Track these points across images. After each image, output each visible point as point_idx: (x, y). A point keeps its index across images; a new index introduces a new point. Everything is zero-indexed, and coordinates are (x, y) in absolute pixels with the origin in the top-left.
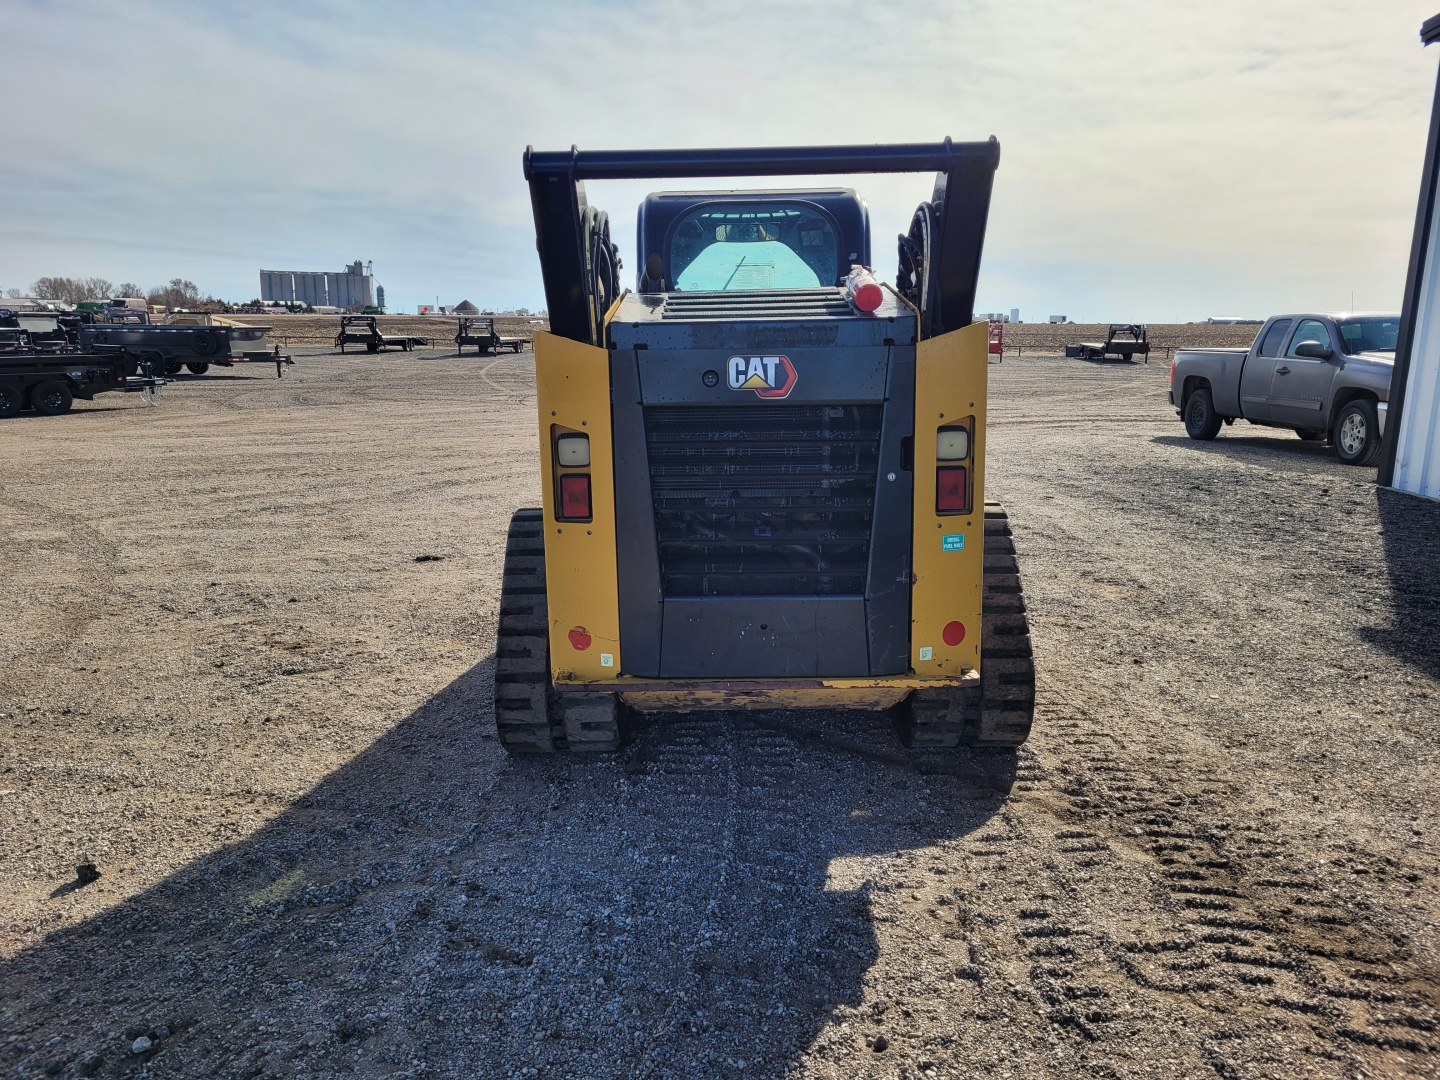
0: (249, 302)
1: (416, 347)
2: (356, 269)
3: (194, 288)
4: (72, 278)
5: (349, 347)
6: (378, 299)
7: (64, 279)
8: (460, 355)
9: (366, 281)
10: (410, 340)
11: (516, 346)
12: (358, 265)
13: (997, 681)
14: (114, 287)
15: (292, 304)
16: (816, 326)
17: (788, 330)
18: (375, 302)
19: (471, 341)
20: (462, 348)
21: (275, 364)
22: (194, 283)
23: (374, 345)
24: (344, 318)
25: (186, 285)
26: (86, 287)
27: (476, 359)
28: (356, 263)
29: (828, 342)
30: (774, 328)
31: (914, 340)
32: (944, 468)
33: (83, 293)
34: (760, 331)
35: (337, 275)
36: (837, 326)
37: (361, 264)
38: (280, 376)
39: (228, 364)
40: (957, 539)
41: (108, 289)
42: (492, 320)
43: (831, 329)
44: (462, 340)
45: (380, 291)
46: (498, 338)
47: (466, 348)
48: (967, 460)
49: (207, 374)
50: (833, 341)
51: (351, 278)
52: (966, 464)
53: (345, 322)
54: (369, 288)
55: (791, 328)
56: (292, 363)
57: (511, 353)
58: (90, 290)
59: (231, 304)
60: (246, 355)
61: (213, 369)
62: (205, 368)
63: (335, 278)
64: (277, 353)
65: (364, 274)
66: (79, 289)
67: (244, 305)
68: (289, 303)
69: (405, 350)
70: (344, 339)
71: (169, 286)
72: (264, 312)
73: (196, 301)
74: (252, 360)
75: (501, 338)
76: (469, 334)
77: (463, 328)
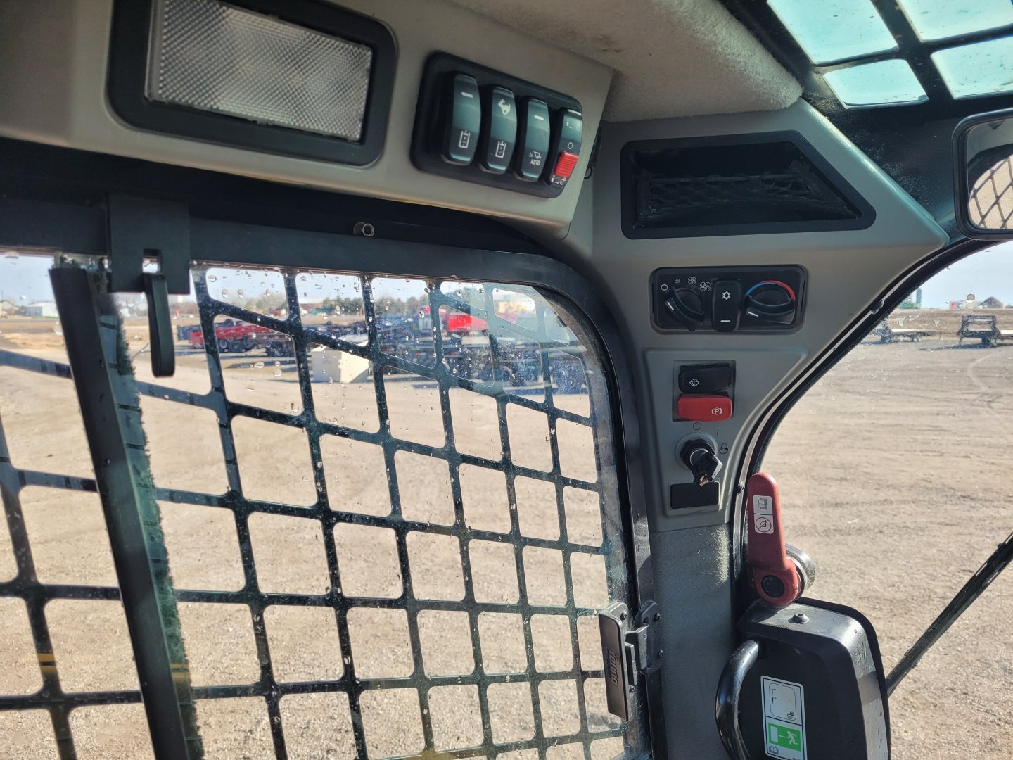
1: (924, 338)
8: (960, 347)
10: (918, 333)
19: (972, 334)
20: (963, 341)
27: (978, 350)
44: (964, 333)
46: (999, 332)
47: (966, 341)
69: (912, 341)
75: (1004, 332)
76: (971, 328)
77: (965, 323)
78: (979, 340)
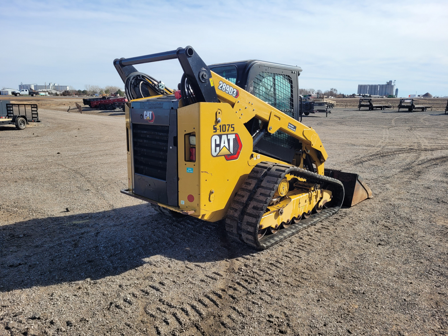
0: (352, 95)
1: (386, 109)
2: (389, 84)
3: (336, 91)
4: (305, 89)
5: (362, 108)
6: (396, 93)
7: (303, 89)
8: (399, 112)
9: (392, 87)
10: (384, 106)
11: (423, 109)
12: (391, 82)
13: (246, 223)
14: (315, 91)
15: (365, 95)
16: (159, 103)
18: (394, 94)
19: (404, 107)
20: (400, 109)
21: (326, 113)
22: (337, 89)
23: (371, 108)
24: (361, 99)
25: (334, 90)
26: (308, 91)
27: (407, 113)
28: (390, 81)
31: (178, 108)
33: (307, 93)
35: (383, 85)
37: (391, 81)
38: (326, 117)
39: (313, 113)
41: (314, 91)
42: (413, 100)
43: (162, 104)
44: (400, 106)
45: (397, 90)
46: (414, 106)
47: (401, 109)
49: (309, 115)
51: (387, 86)
53: (361, 101)
54: (393, 89)
56: (330, 113)
57: (421, 111)
58: (309, 92)
59: (346, 95)
60: (318, 110)
61: (310, 114)
62: (308, 114)
63: (382, 86)
64: (327, 110)
65: (392, 85)
66: (306, 91)
67: (350, 95)
68: (364, 95)
69: (382, 110)
70: (361, 106)
71: (330, 90)
72: (355, 97)
73: (336, 94)
74: (319, 112)
75: (416, 106)
76: (403, 104)
77: (401, 102)
78: (407, 109)
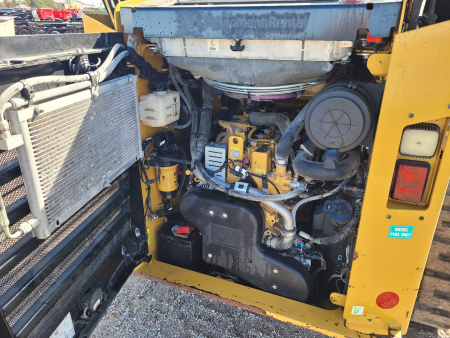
16: (286, 14)
17: (260, 18)
29: (298, 30)
30: (247, 15)
31: (394, 30)
32: (404, 163)
34: (234, 18)
36: (308, 14)
40: (404, 230)
43: (302, 17)
48: (434, 158)
50: (302, 30)
52: (432, 162)
55: (263, 16)
